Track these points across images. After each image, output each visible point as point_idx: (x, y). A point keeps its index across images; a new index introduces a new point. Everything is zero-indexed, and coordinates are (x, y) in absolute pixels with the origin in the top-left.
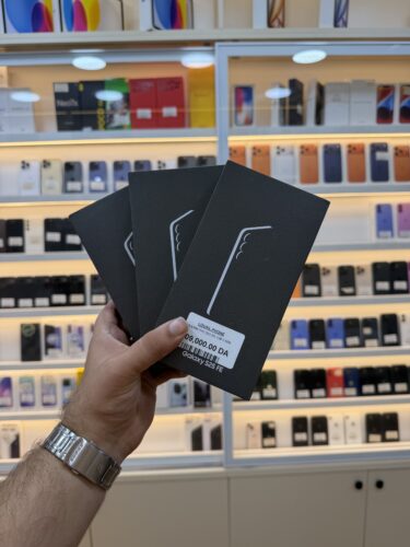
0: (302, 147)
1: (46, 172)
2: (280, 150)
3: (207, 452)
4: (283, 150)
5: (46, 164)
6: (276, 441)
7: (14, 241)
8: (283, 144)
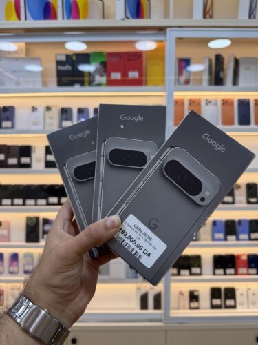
0: (223, 100)
1: (48, 114)
2: (208, 102)
3: (151, 311)
4: (210, 102)
5: (48, 109)
6: (199, 304)
7: (25, 160)
8: (210, 98)
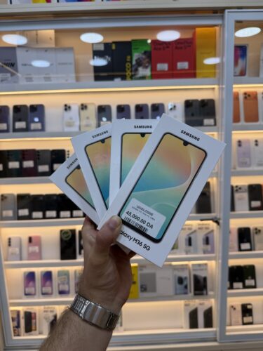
1: (84, 113)
3: (201, 329)
5: (84, 107)
6: (253, 319)
